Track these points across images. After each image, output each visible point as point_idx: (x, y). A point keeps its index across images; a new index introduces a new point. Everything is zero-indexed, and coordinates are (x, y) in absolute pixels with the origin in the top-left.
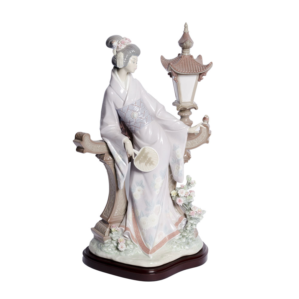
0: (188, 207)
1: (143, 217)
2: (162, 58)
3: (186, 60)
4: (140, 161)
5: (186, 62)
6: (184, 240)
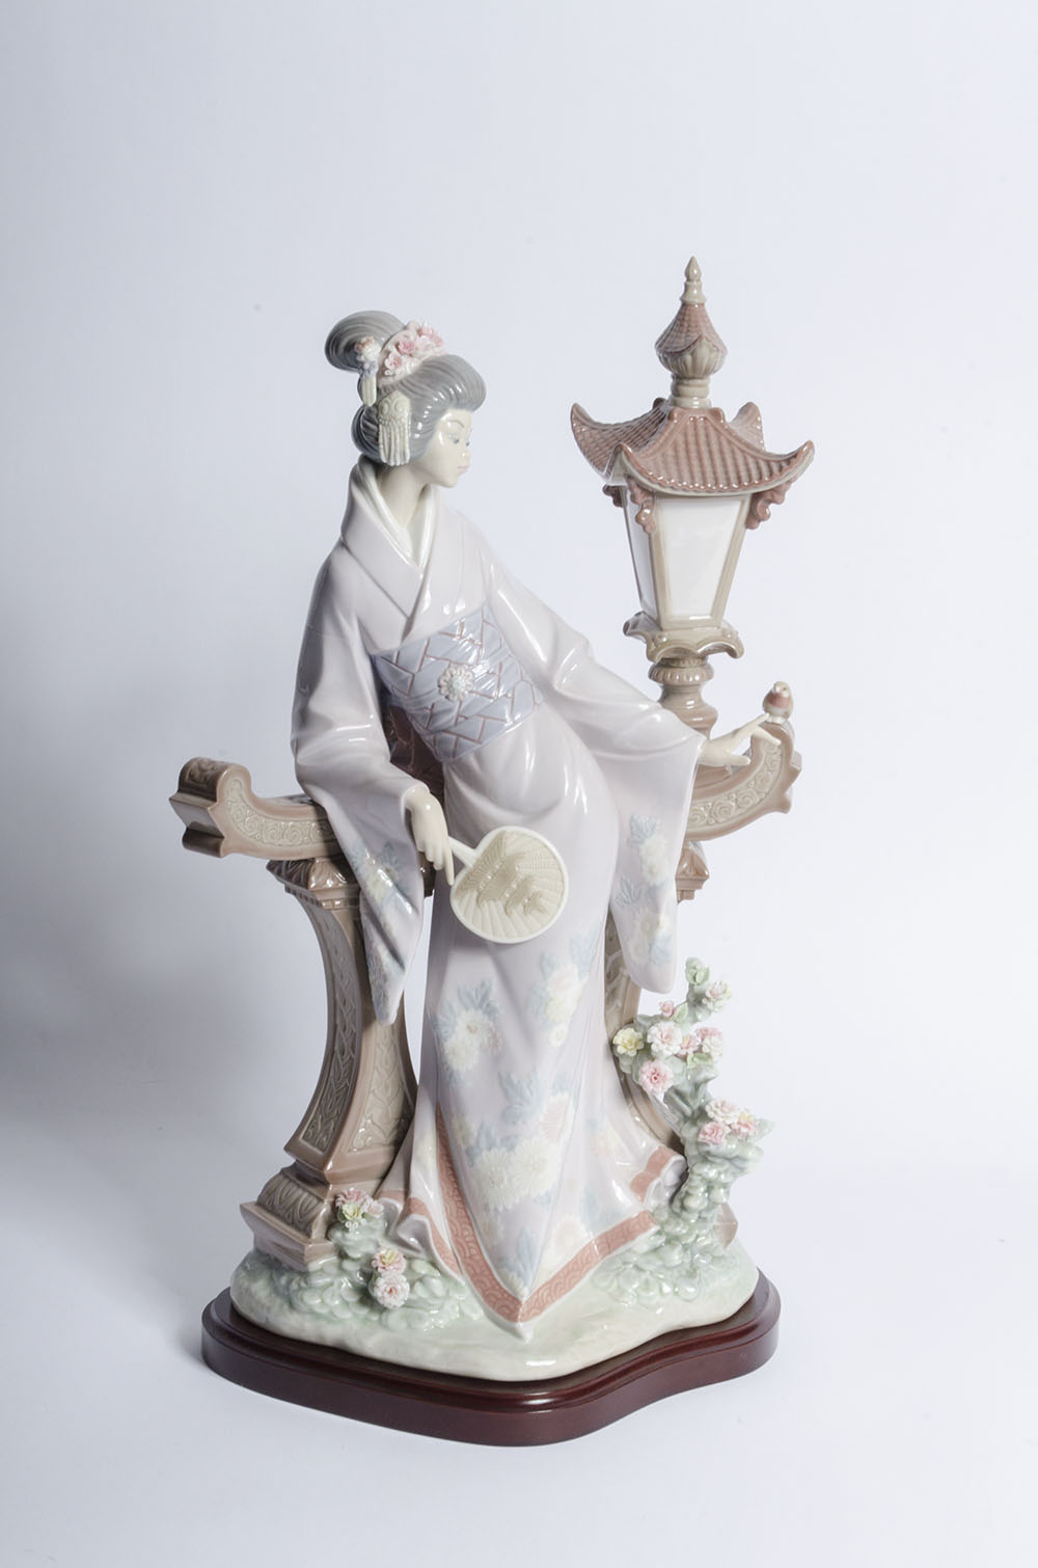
0: (691, 1103)
1: (490, 1149)
2: (578, 416)
3: (691, 432)
4: (480, 894)
5: (691, 439)
6: (676, 1256)
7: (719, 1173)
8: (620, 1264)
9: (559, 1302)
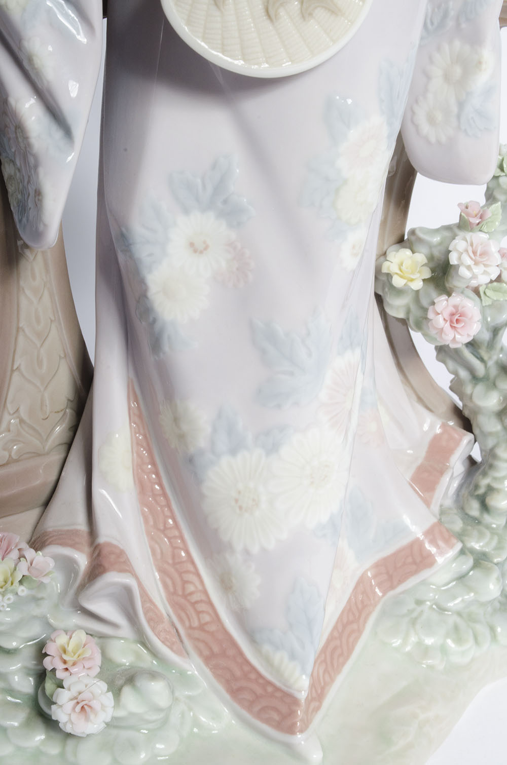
0: (485, 357)
8: (412, 606)
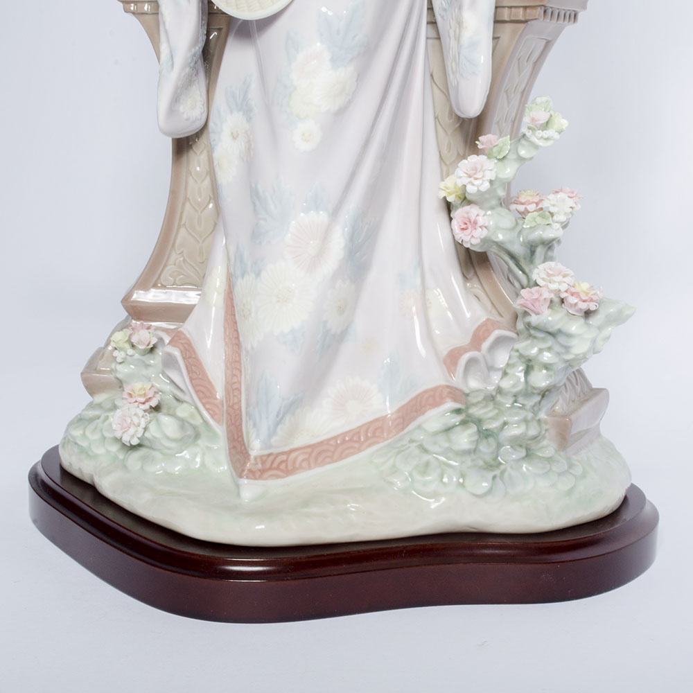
7: (541, 351)
8: (406, 442)
9: (317, 471)
